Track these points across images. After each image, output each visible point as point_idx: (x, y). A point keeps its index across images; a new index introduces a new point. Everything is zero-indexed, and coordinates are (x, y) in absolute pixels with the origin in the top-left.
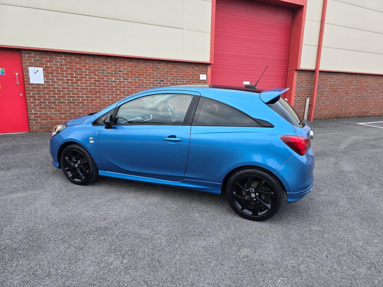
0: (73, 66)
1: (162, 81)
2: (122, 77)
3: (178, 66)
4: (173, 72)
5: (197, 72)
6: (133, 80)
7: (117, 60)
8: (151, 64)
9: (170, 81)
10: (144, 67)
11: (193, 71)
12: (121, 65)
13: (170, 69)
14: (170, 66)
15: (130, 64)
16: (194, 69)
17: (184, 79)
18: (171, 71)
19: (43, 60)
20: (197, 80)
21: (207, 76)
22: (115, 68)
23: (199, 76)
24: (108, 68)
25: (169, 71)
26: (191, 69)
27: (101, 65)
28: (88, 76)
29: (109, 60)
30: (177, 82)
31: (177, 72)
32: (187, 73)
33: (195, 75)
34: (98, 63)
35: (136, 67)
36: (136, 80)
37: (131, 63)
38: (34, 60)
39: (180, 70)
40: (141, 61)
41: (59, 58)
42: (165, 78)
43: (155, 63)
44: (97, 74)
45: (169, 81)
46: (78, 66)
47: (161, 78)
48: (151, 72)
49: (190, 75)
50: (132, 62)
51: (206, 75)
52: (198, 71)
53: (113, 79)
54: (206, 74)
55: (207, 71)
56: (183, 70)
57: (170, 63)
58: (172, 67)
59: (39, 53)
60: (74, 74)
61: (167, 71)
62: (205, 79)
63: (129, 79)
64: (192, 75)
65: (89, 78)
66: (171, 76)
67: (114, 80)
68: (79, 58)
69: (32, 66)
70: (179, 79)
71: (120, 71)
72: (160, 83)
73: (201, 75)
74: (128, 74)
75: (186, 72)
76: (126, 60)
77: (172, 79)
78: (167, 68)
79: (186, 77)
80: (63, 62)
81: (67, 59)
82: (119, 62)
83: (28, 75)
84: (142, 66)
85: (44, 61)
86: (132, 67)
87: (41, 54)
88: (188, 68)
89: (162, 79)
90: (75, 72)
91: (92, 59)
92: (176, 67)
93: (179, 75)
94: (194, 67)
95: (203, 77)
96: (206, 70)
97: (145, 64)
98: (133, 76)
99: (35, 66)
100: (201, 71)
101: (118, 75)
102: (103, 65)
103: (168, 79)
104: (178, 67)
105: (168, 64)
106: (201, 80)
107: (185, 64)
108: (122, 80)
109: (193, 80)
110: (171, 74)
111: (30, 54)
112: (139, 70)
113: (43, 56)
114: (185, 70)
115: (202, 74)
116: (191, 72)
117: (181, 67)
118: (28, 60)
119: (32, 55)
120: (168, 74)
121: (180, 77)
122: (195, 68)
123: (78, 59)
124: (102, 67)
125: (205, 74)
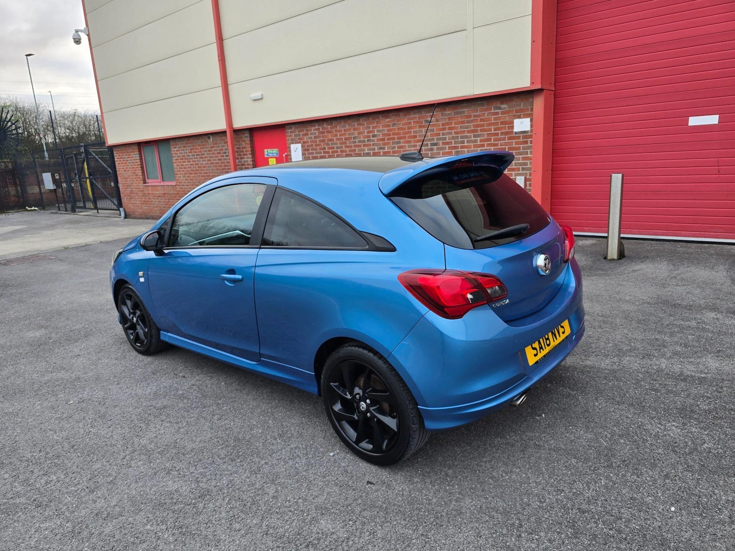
0: (325, 137)
1: (436, 144)
2: (377, 145)
3: (465, 110)
4: (455, 124)
5: (507, 115)
6: (392, 149)
7: (371, 119)
8: (417, 116)
9: (450, 142)
10: (406, 124)
11: (497, 113)
12: (375, 125)
13: (449, 119)
14: (448, 112)
15: (388, 122)
16: (500, 108)
17: (478, 136)
18: (452, 123)
19: (301, 133)
20: (507, 133)
21: (531, 121)
22: (368, 133)
23: (512, 123)
24: (360, 133)
25: (447, 124)
26: (492, 111)
27: (352, 130)
28: (339, 149)
29: (361, 120)
30: (463, 142)
31: (463, 122)
32: (484, 121)
33: (502, 123)
34: (349, 128)
35: (395, 125)
36: (394, 147)
37: (388, 120)
38: (295, 135)
39: (469, 117)
40: (401, 113)
41: (313, 128)
42: (441, 138)
43: (423, 113)
44: (348, 145)
45: (447, 143)
46: (330, 136)
47: (433, 139)
48: (416, 131)
49: (490, 125)
50: (388, 117)
51: (529, 119)
52: (508, 113)
53: (366, 150)
54: (530, 115)
55: (532, 110)
56: (475, 116)
57: (450, 106)
58: (453, 114)
59: (298, 126)
60: (327, 148)
61: (443, 125)
62: (528, 128)
63: (386, 147)
64: (494, 124)
65: (341, 151)
66: (450, 133)
67: (367, 152)
68: (331, 124)
69: (293, 143)
70: (466, 137)
71: (374, 136)
72: (432, 150)
73: (517, 122)
74: (383, 140)
75: (481, 120)
76: (382, 117)
77: (453, 138)
78: (444, 118)
79: (481, 131)
80: (316, 133)
81: (319, 128)
82: (373, 121)
83: (290, 155)
84: (403, 121)
85: (301, 135)
86: (389, 126)
87: (299, 127)
88: (486, 111)
89: (435, 142)
90: (328, 144)
91: (343, 124)
92: (460, 113)
93: (467, 128)
94: (499, 105)
95: (522, 125)
96: (530, 108)
97: (408, 117)
98: (391, 141)
99: (296, 143)
100: (516, 112)
101: (372, 143)
102: (355, 129)
103: (445, 139)
104: (464, 112)
105: (445, 110)
106: (516, 133)
107: (479, 102)
108: (376, 151)
109: (497, 134)
110: (450, 129)
111: (291, 128)
112: (399, 129)
113: (301, 129)
114: (479, 116)
115: (519, 117)
116: (493, 117)
117: (470, 112)
118: (290, 136)
119: (293, 128)
120: (445, 129)
121: (468, 132)
122: (503, 106)
123: (329, 127)
124: (353, 134)
125: (526, 116)
